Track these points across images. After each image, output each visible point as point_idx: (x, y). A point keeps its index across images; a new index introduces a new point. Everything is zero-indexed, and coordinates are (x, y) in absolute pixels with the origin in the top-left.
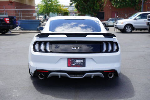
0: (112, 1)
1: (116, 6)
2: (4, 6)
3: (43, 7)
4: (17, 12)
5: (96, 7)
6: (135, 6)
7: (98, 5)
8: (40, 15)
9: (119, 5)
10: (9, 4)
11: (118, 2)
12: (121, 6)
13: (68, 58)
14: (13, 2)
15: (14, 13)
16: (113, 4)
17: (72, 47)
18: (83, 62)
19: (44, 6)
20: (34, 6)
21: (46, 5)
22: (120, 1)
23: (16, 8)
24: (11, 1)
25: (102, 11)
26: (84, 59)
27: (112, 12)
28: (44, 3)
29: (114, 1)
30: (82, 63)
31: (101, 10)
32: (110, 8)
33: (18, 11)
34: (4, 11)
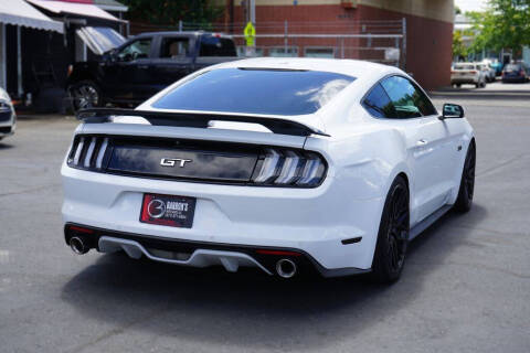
2: (286, 23)
3: (493, 26)
4: (369, 44)
8: (486, 57)
10: (342, 14)
13: (146, 194)
14: (354, 6)
15: (358, 48)
17: (164, 159)
18: (186, 210)
19: (498, 20)
20: (447, 20)
21: (506, 18)
23: (364, 27)
24: (350, 4)
26: (191, 201)
28: (497, 9)
30: (183, 213)
33: (374, 39)
34: (286, 41)
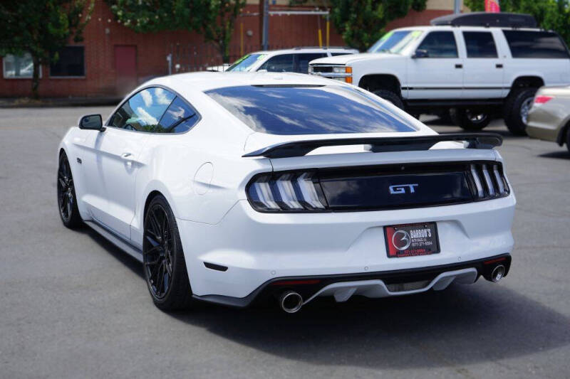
0: (115, 3)
1: (134, 22)
5: (57, 25)
6: (205, 26)
7: (63, 17)
9: (146, 20)
11: (138, 6)
12: (151, 22)
13: (385, 228)
16: (120, 13)
17: (392, 187)
18: (430, 236)
22: (144, 3)
25: (77, 40)
26: (432, 225)
27: (116, 46)
29: (124, 4)
30: (428, 239)
31: (73, 37)
32: (108, 31)
